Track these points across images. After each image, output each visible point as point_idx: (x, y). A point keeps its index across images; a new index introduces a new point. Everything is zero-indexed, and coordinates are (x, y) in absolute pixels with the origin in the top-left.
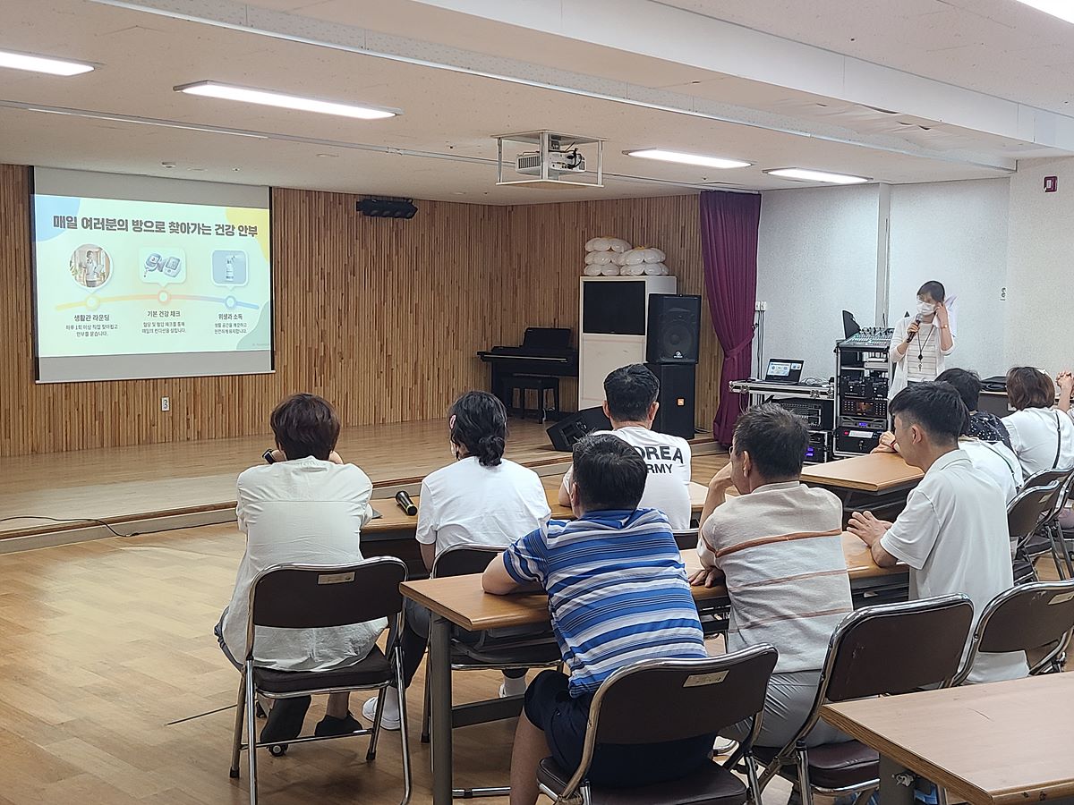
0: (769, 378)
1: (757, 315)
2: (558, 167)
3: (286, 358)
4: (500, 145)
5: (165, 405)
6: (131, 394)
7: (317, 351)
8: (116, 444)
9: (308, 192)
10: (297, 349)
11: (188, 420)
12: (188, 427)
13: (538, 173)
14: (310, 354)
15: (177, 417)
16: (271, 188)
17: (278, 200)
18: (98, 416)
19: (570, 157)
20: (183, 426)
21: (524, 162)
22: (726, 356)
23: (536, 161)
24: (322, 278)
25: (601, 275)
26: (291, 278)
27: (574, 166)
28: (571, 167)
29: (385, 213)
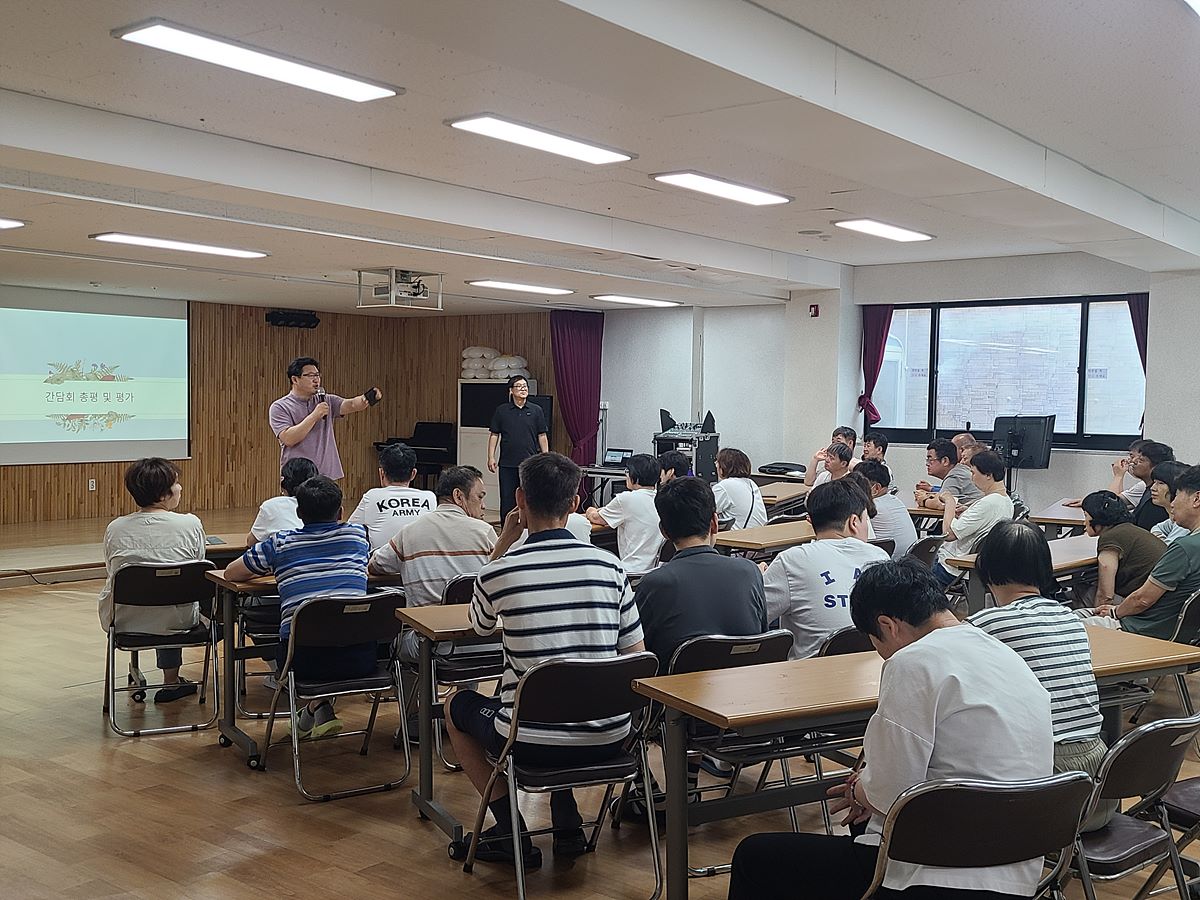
0: (606, 464)
1: (601, 412)
2: (405, 295)
3: (201, 446)
4: (360, 277)
5: (92, 485)
6: (62, 474)
7: (229, 441)
8: (48, 518)
9: (222, 305)
10: (211, 439)
11: (112, 498)
12: (112, 505)
13: (388, 299)
14: (223, 443)
15: (102, 496)
16: (189, 302)
17: (196, 313)
18: (32, 494)
19: (414, 287)
20: (108, 503)
21: (378, 291)
22: (575, 446)
23: (386, 290)
24: (235, 378)
25: (475, 378)
26: (206, 378)
27: (419, 294)
28: (415, 294)
29: (291, 324)
